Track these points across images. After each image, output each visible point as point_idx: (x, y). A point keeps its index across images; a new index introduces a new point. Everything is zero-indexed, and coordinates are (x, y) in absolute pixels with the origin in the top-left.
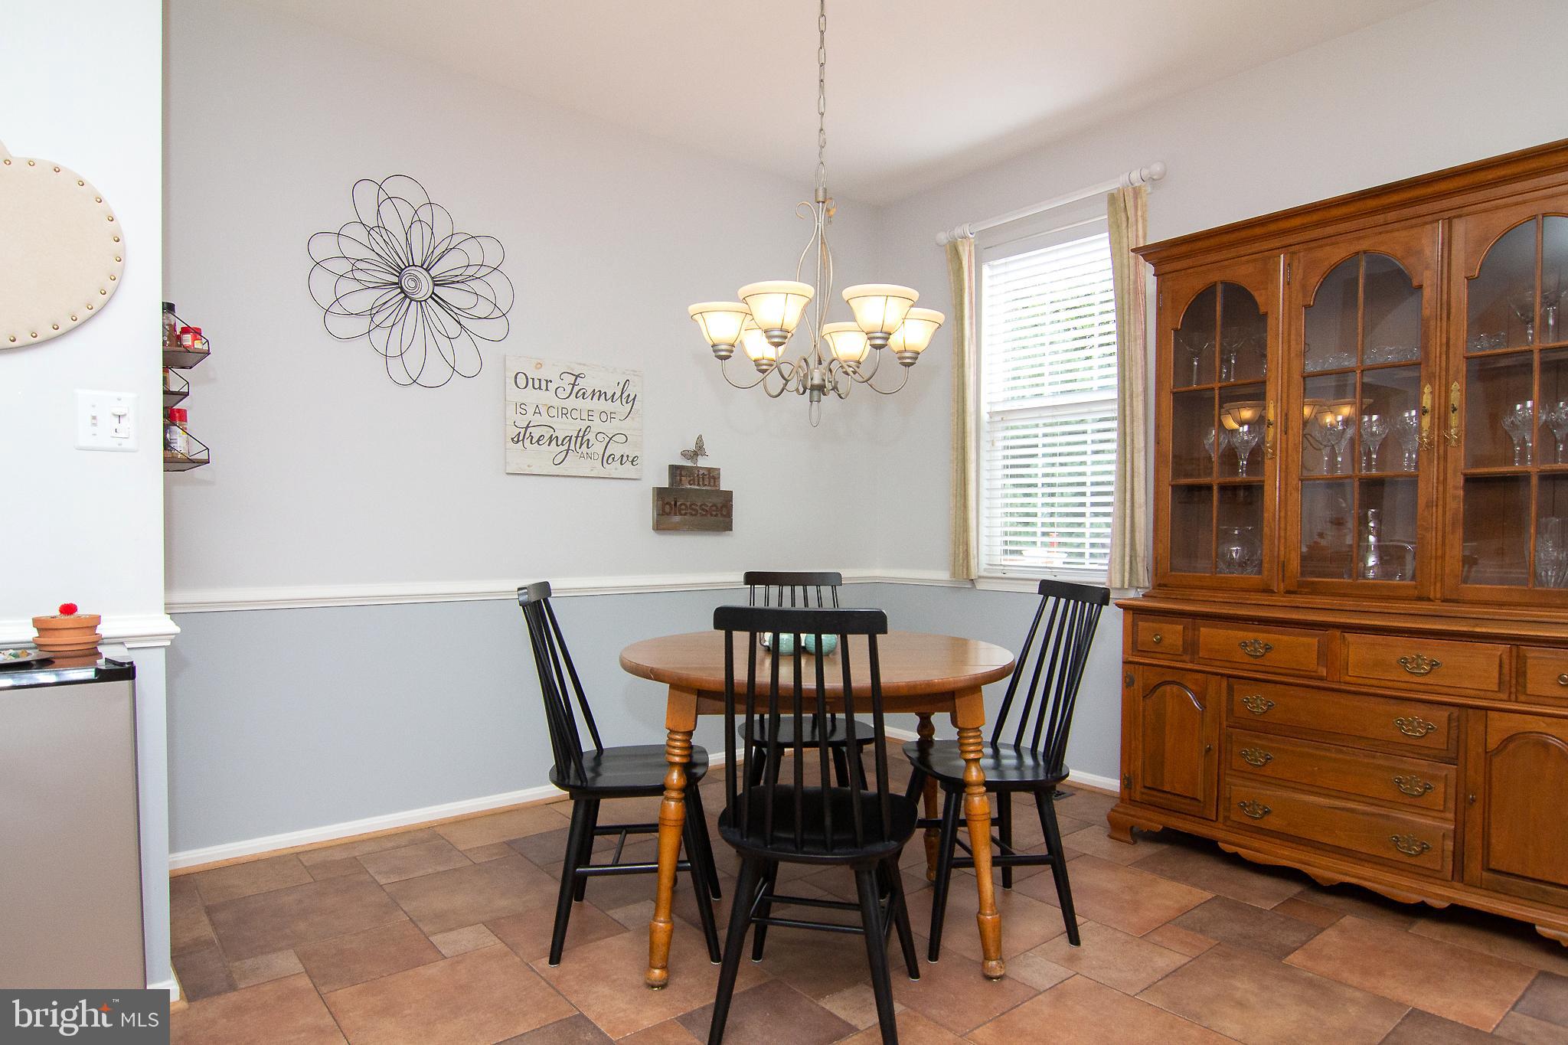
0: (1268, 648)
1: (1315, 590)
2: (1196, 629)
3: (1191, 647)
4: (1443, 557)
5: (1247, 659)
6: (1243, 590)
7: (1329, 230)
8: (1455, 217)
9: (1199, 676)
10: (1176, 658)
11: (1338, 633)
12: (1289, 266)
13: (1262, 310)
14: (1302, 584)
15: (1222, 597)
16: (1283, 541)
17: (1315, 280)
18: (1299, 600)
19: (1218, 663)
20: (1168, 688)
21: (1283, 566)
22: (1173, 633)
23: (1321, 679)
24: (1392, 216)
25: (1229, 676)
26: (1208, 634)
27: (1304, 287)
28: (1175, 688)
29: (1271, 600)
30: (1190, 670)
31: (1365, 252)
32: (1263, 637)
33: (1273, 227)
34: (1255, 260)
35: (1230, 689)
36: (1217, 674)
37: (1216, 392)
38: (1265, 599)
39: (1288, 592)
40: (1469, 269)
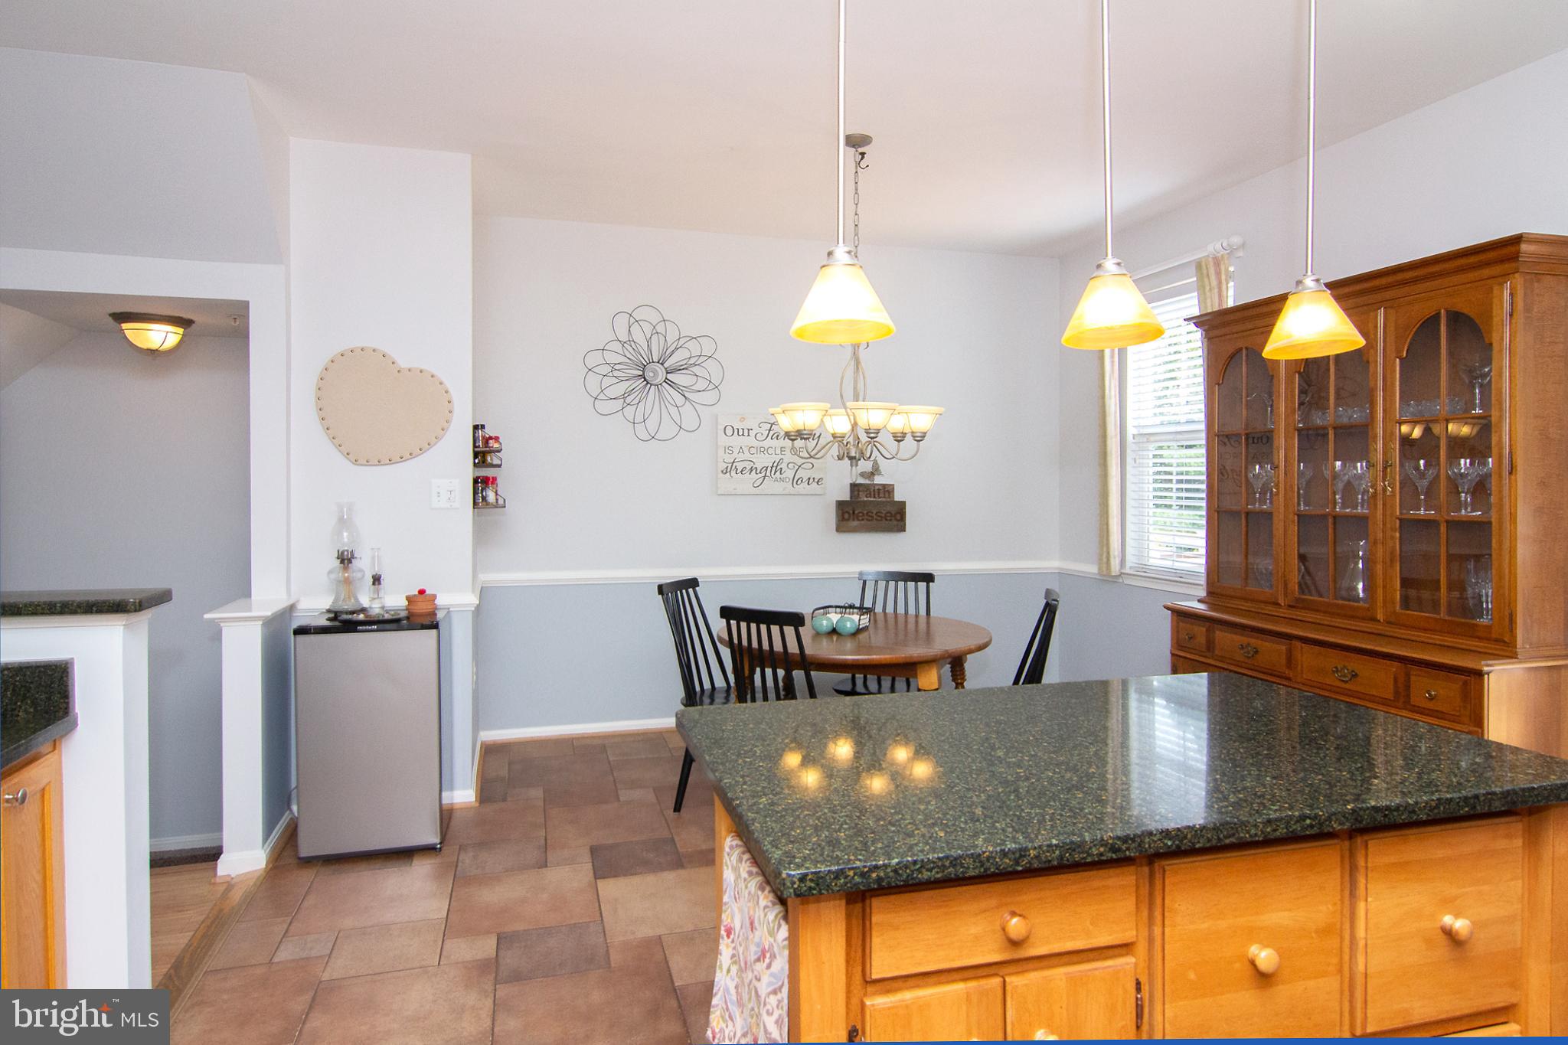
0: (1256, 651)
1: (1305, 606)
2: (1215, 633)
3: (1211, 646)
4: (1386, 586)
5: (1243, 659)
6: (1262, 602)
8: (1390, 307)
10: (1202, 654)
11: (1298, 643)
13: (1271, 373)
14: (1299, 600)
16: (1285, 563)
18: (1295, 613)
19: (1227, 660)
21: (1286, 584)
22: (1200, 633)
26: (1222, 638)
29: (1277, 613)
32: (1254, 642)
37: (1243, 437)
38: (1270, 610)
39: (1290, 606)
40: (1398, 351)
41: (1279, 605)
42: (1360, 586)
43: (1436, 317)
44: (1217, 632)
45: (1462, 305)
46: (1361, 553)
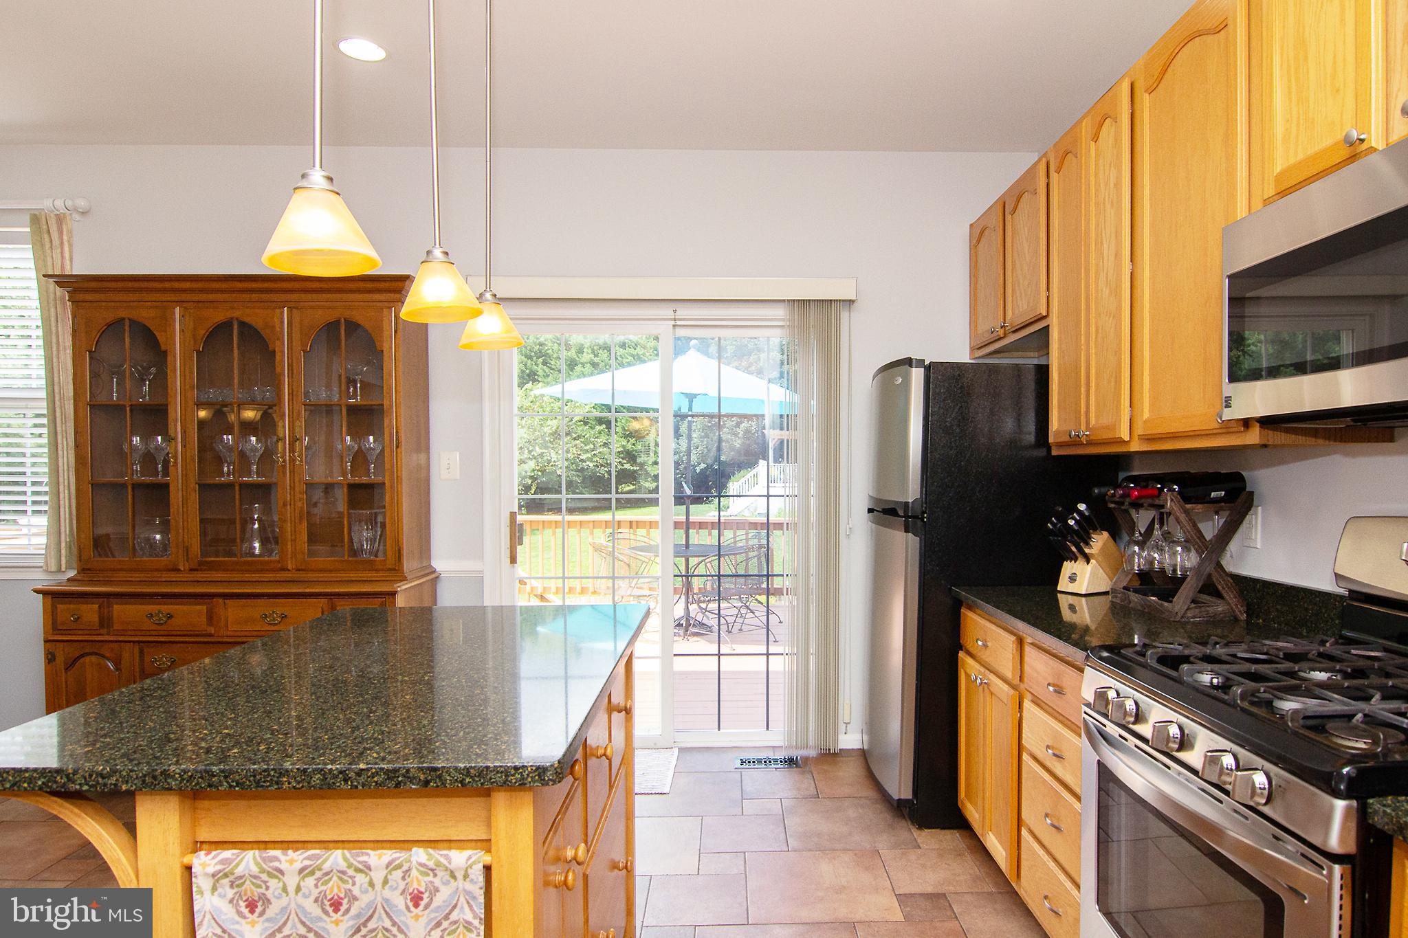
0: (170, 617)
1: (212, 567)
2: (110, 606)
3: (105, 622)
4: (295, 540)
5: (154, 627)
6: (157, 570)
7: (211, 297)
8: (294, 308)
9: (115, 645)
10: (94, 632)
11: (221, 601)
12: (182, 316)
13: (163, 348)
14: (201, 563)
15: (138, 577)
16: (186, 531)
17: (202, 332)
18: (199, 576)
19: (129, 633)
20: (87, 659)
21: (187, 550)
22: (90, 612)
23: (211, 635)
24: (255, 296)
25: (139, 642)
26: (120, 611)
27: (194, 336)
28: (94, 658)
29: (180, 577)
30: (106, 641)
31: (237, 319)
32: (166, 608)
33: (167, 285)
34: (157, 307)
35: (141, 652)
36: (130, 642)
37: (128, 409)
38: (174, 576)
39: (191, 570)
40: (304, 345)
41: (179, 570)
42: (257, 545)
43: (338, 322)
44: (115, 606)
45: (358, 316)
46: (256, 516)
